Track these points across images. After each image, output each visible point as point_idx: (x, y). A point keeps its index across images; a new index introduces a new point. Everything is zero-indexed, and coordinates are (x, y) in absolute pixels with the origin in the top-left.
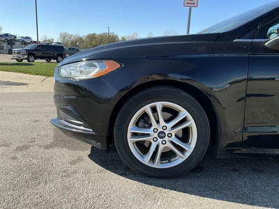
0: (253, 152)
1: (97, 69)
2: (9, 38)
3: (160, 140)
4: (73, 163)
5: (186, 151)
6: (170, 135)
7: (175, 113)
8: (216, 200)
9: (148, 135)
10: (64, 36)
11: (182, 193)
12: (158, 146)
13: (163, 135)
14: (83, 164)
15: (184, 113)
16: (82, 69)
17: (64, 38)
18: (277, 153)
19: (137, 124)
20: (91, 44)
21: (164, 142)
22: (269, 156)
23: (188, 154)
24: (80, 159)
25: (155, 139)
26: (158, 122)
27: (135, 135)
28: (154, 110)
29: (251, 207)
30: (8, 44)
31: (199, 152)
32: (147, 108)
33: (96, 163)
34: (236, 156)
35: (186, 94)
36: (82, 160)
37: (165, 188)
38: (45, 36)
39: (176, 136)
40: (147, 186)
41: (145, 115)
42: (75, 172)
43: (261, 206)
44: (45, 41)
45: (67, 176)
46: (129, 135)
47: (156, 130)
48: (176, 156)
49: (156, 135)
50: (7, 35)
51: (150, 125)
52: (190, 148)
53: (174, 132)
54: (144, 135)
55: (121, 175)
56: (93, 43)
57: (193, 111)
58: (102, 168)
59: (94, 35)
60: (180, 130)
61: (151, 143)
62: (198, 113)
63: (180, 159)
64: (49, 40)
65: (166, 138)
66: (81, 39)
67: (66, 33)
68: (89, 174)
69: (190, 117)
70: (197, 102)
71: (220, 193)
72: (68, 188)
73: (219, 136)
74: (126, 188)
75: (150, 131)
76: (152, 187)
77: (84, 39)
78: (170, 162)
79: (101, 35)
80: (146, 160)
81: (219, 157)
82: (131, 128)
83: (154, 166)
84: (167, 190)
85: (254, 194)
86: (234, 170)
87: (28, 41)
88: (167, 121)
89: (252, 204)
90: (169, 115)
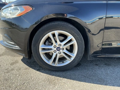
0: (106, 56)
1: (19, 11)
3: (58, 52)
4: (12, 64)
5: (72, 57)
6: (63, 49)
7: (66, 37)
8: (87, 83)
9: (51, 49)
11: (69, 80)
12: (57, 55)
13: (59, 49)
14: (18, 65)
15: (70, 37)
16: (11, 12)
18: (119, 56)
19: (45, 43)
21: (60, 53)
22: (115, 58)
23: (72, 59)
24: (16, 62)
25: (55, 51)
26: (56, 42)
28: (54, 35)
29: (105, 86)
31: (79, 58)
32: (50, 34)
33: (25, 63)
34: (98, 59)
35: (71, 26)
36: (18, 62)
37: (61, 77)
39: (66, 49)
40: (51, 76)
41: (49, 38)
42: (12, 70)
43: (110, 86)
45: (7, 72)
46: (40, 50)
47: (55, 47)
48: (66, 60)
49: (55, 49)
51: (52, 44)
52: (74, 55)
53: (65, 47)
54: (49, 49)
55: (38, 70)
57: (75, 35)
58: (27, 67)
60: (68, 46)
61: (53, 54)
62: (78, 37)
63: (68, 61)
65: (61, 51)
68: (20, 71)
69: (74, 39)
70: (78, 31)
71: (89, 79)
72: (6, 80)
73: (89, 48)
74: (39, 78)
75: (52, 47)
76: (54, 77)
78: (63, 62)
80: (50, 62)
81: (89, 59)
82: (41, 46)
83: (55, 66)
84: (61, 78)
85: (107, 78)
86: (96, 65)
88: (61, 41)
89: (106, 85)
90: (62, 38)
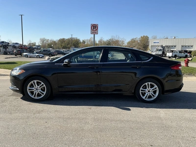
1: (19, 72)
2: (4, 44)
6: (39, 89)
10: (43, 40)
12: (36, 93)
13: (37, 89)
17: (43, 42)
20: (62, 46)
27: (29, 90)
30: (4, 48)
32: (32, 82)
38: (30, 41)
44: (30, 44)
47: (35, 88)
50: (3, 42)
54: (32, 90)
56: (63, 45)
59: (64, 39)
61: (34, 92)
64: (33, 44)
66: (55, 42)
67: (44, 38)
77: (57, 42)
79: (68, 39)
82: (28, 88)
83: (35, 98)
87: (17, 46)
